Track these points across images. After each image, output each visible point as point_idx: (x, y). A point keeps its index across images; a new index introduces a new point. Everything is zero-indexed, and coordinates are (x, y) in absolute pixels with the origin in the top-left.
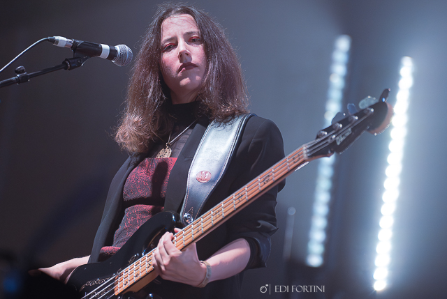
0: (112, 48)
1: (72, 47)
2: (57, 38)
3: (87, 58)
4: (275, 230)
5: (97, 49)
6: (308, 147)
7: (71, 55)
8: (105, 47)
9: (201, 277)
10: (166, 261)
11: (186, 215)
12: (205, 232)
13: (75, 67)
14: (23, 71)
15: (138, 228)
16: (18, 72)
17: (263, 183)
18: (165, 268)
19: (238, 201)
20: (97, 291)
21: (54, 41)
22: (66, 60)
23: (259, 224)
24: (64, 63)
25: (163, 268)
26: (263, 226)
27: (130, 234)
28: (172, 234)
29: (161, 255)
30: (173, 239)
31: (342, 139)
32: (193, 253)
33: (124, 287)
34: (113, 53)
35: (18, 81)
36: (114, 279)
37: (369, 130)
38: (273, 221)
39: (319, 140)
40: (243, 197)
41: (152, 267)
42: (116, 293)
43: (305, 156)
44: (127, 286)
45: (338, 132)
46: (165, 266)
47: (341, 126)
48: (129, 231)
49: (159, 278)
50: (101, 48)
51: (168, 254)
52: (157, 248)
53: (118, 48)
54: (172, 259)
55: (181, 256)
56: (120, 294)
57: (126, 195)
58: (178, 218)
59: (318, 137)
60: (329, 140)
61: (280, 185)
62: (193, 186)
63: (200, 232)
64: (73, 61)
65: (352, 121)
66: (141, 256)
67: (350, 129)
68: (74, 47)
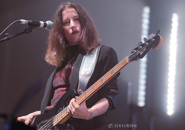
0: (45, 23)
1: (28, 24)
2: (21, 20)
3: (34, 28)
4: (118, 93)
5: (38, 24)
6: (128, 57)
7: (28, 27)
8: (42, 22)
9: (89, 115)
10: (74, 110)
11: (80, 90)
12: (89, 97)
13: (30, 32)
14: (8, 35)
15: (60, 97)
16: (6, 36)
17: (111, 74)
18: (73, 113)
19: (101, 82)
20: (46, 125)
21: (20, 22)
22: (26, 29)
23: (111, 91)
24: (25, 31)
25: (72, 113)
26: (113, 92)
27: (58, 100)
28: (75, 99)
29: (71, 108)
30: (75, 101)
31: (142, 53)
32: (84, 106)
33: (57, 122)
34: (45, 25)
35: (6, 40)
36: (53, 120)
37: (153, 48)
38: (117, 89)
39: (133, 54)
40: (103, 81)
41: (68, 113)
42: (54, 125)
43: (128, 61)
44: (58, 122)
45: (140, 50)
46: (73, 112)
47: (141, 47)
48: (57, 99)
49: (71, 117)
50: (40, 23)
51: (74, 107)
52: (69, 105)
53: (47, 22)
54: (76, 109)
55: (80, 107)
56: (55, 126)
57: (54, 85)
58: (77, 92)
59: (132, 53)
60: (137, 54)
61: (118, 74)
62: (82, 78)
63: (87, 97)
64: (29, 29)
65: (146, 44)
66: (63, 109)
67: (145, 48)
68: (29, 24)
